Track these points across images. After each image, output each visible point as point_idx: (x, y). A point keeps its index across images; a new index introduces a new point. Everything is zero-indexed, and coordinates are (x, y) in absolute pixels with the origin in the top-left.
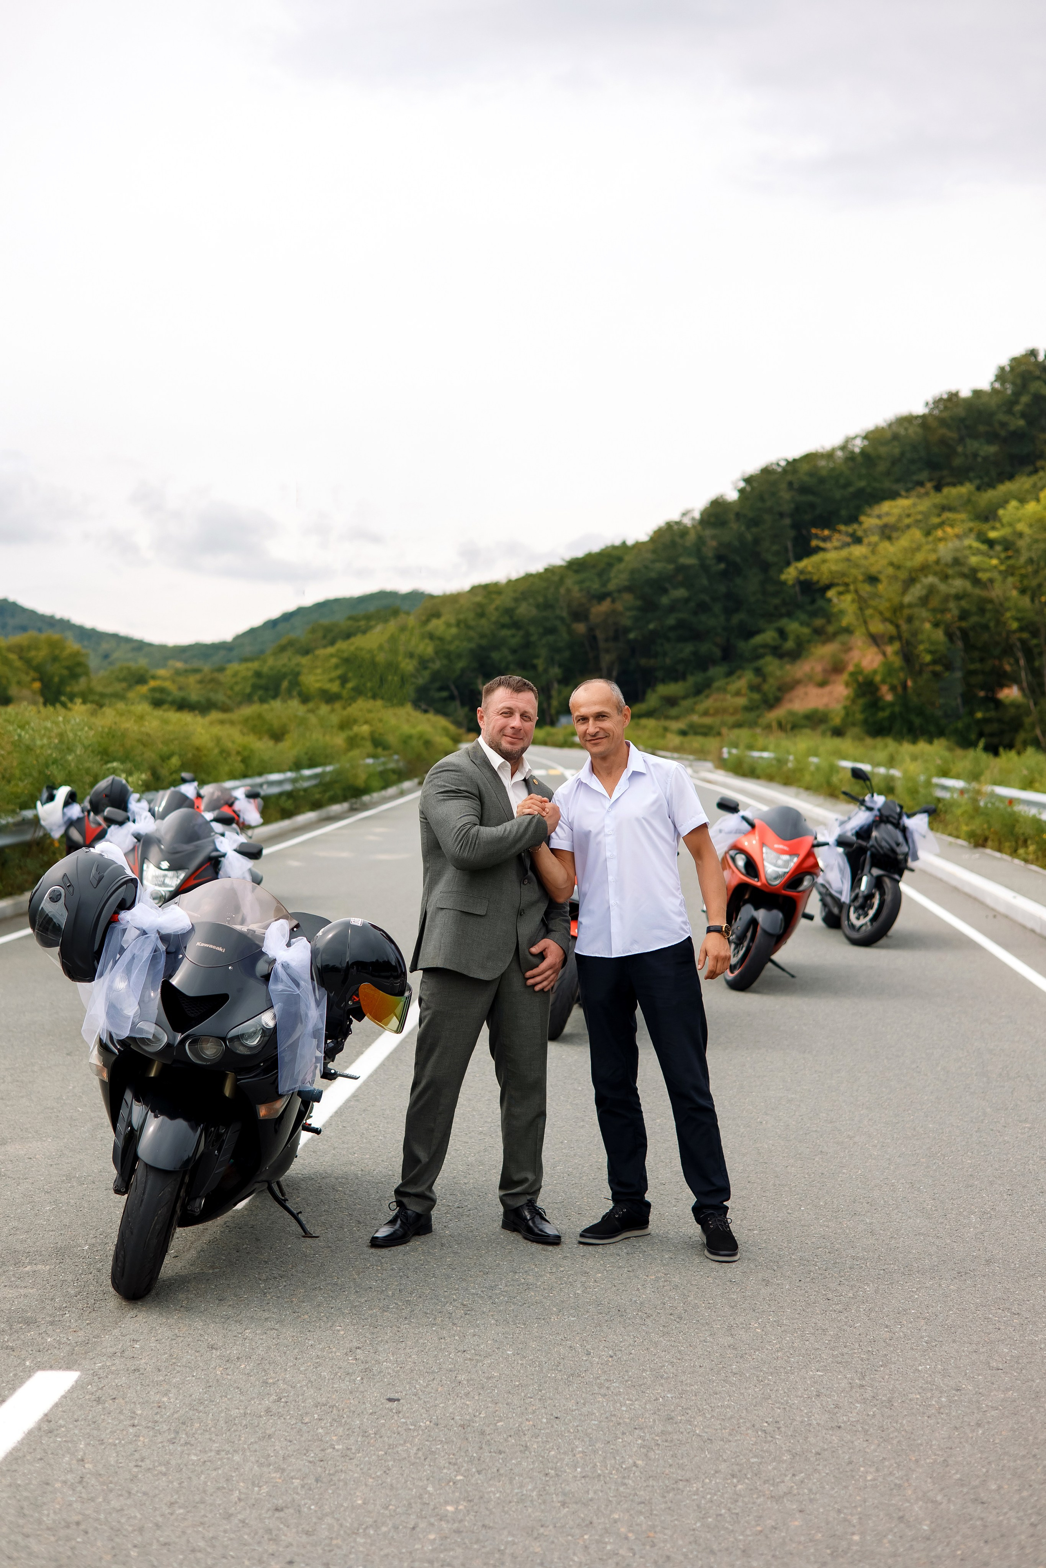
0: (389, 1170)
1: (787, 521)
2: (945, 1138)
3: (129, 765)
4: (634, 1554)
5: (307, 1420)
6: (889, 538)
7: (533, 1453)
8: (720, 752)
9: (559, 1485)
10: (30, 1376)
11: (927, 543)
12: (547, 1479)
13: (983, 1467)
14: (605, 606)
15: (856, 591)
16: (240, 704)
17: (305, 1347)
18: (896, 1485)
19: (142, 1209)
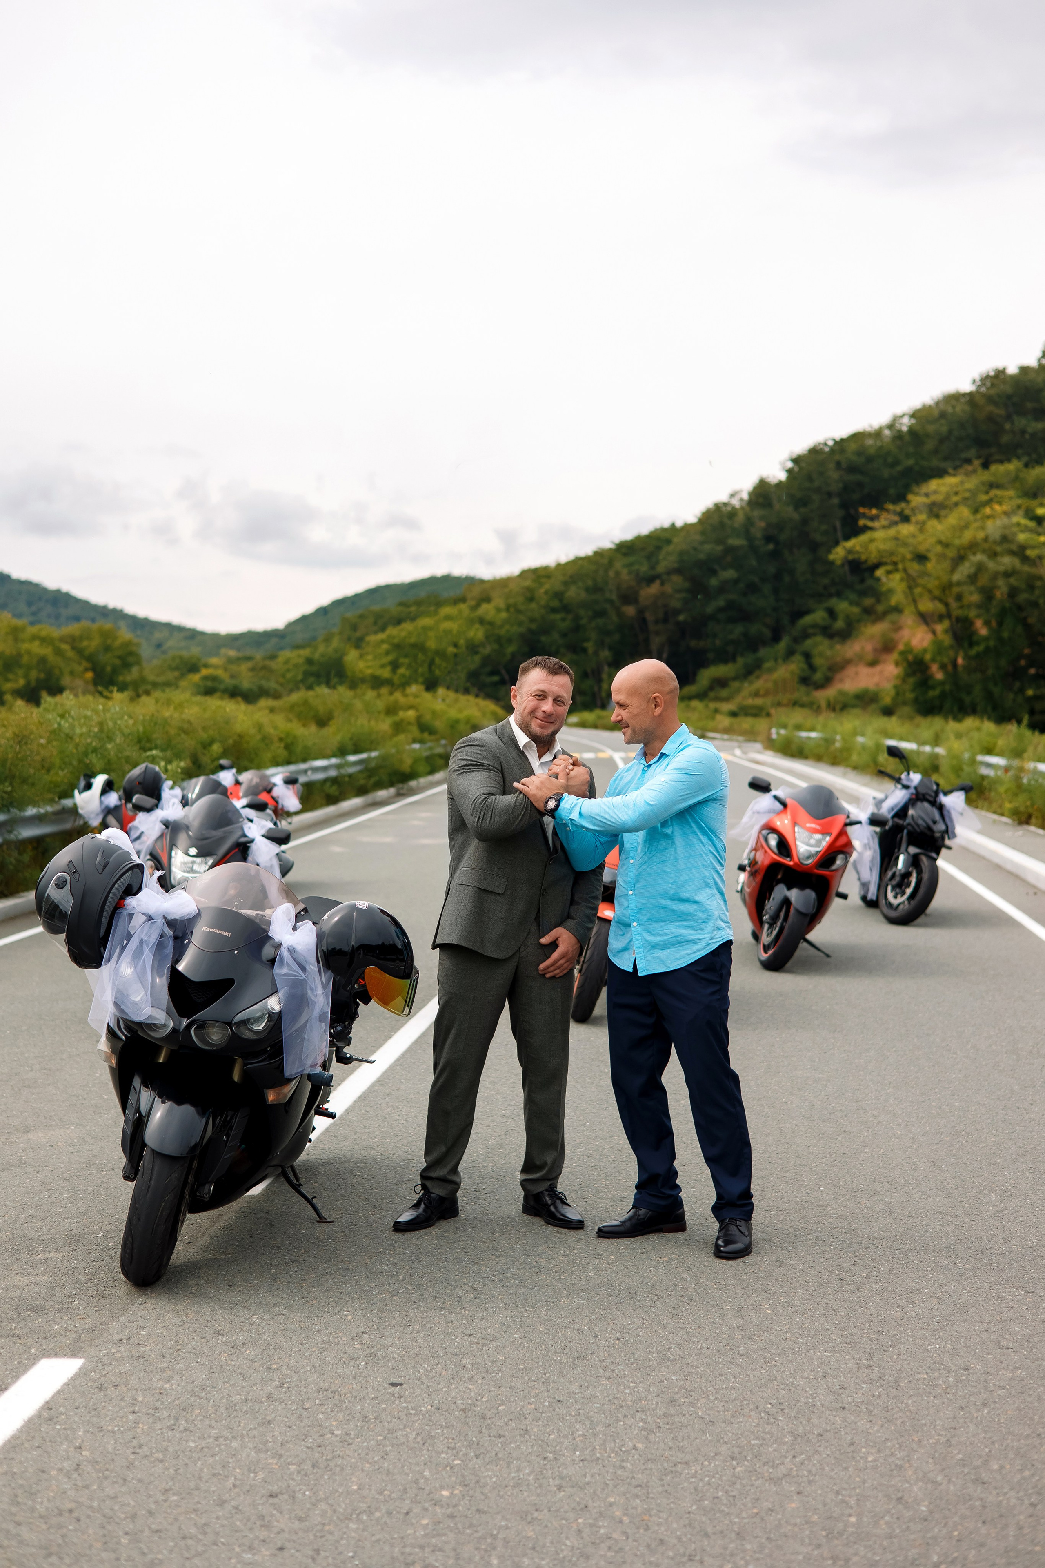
0: (409, 1154)
1: (836, 501)
2: (970, 1117)
3: (169, 753)
4: (627, 1538)
5: (307, 1405)
6: (937, 516)
7: (533, 1437)
8: (769, 734)
9: (557, 1469)
10: (34, 1364)
11: (976, 520)
12: (545, 1463)
13: (986, 1447)
14: (654, 589)
15: (905, 570)
16: (291, 691)
17: (312, 1332)
18: (896, 1465)
19: (149, 1195)
